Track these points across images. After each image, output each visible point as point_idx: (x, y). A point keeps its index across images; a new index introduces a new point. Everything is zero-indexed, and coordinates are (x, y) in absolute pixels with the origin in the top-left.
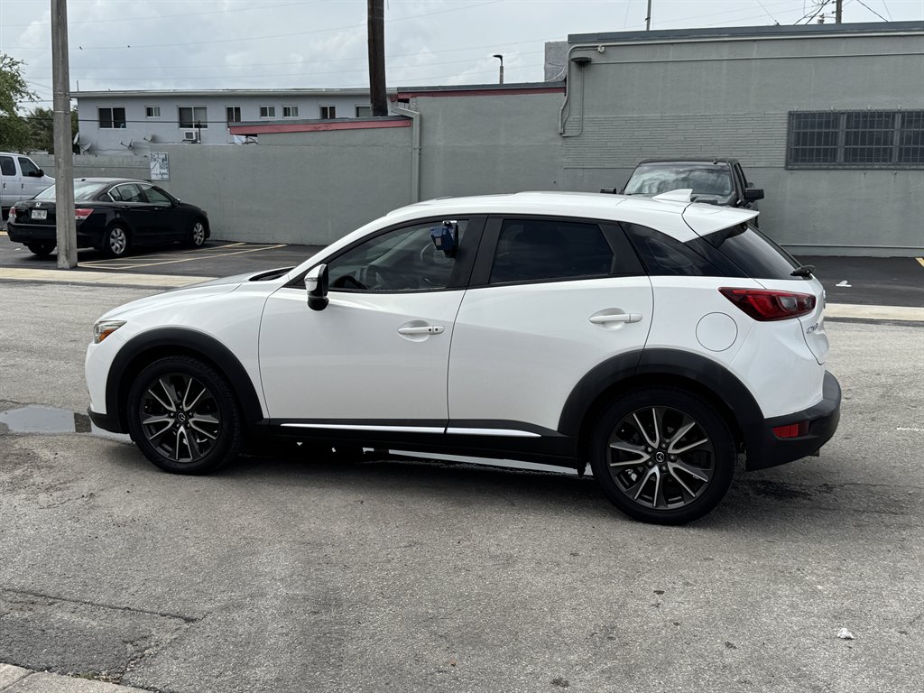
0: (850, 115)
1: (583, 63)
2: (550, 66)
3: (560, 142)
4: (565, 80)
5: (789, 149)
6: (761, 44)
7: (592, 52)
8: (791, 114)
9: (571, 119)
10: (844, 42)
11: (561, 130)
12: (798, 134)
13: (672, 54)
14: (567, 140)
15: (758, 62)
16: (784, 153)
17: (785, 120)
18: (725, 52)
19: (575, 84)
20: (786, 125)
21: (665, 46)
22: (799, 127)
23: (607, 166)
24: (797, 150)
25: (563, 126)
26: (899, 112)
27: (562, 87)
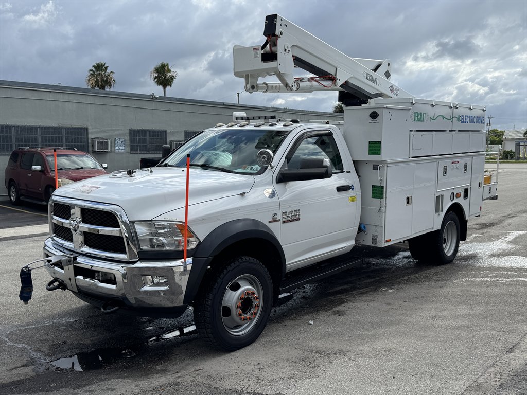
0: (17, 127)
26: (39, 127)
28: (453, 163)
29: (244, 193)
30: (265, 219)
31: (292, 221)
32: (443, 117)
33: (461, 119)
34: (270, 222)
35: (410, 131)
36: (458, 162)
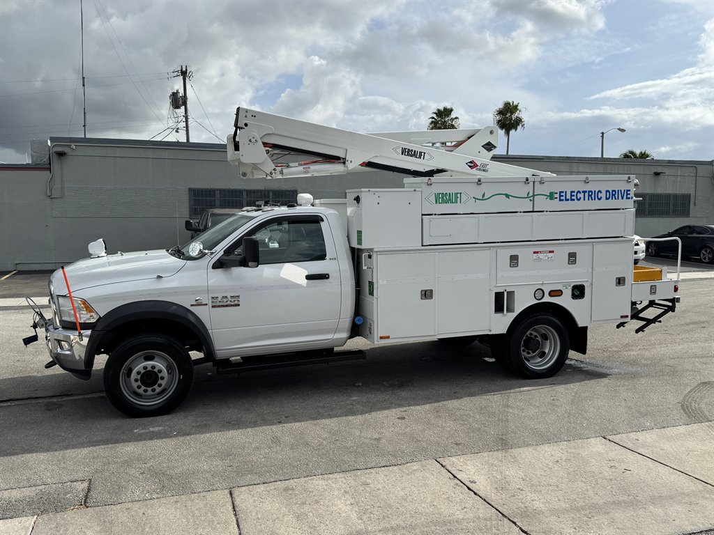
0: (221, 190)
1: (61, 155)
2: (34, 154)
3: (48, 201)
4: (50, 164)
5: (190, 208)
6: (170, 151)
7: (67, 148)
8: (190, 189)
9: (55, 187)
10: (214, 153)
11: (49, 194)
12: (195, 201)
13: (118, 152)
14: (53, 200)
15: (169, 161)
16: (188, 210)
17: (187, 192)
18: (150, 154)
19: (55, 166)
20: (188, 196)
21: (113, 148)
22: (195, 197)
23: (82, 216)
24: (195, 209)
25: (51, 191)
26: (245, 190)
27: (48, 168)
28: (535, 253)
29: (162, 277)
30: (186, 302)
31: (227, 306)
32: (507, 196)
33: (557, 196)
34: (192, 305)
35: (423, 215)
36: (552, 252)
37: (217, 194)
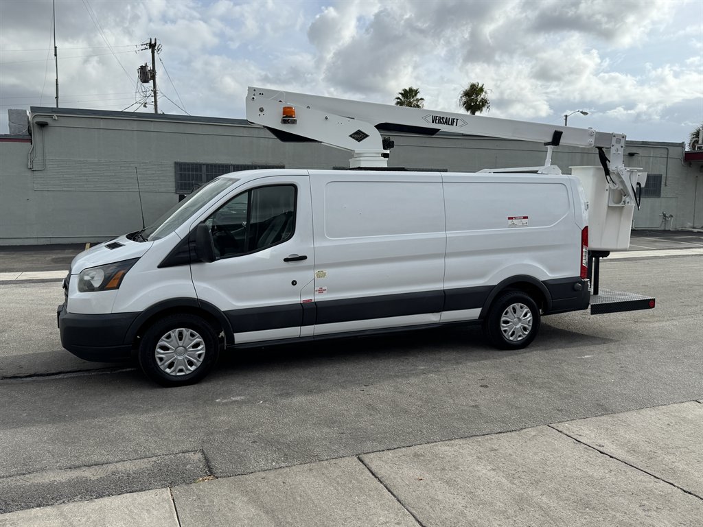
0: (207, 165)
1: (43, 125)
2: (13, 125)
3: (29, 174)
4: (30, 134)
5: (177, 183)
6: (157, 123)
7: (48, 119)
8: (175, 163)
9: (37, 159)
10: (200, 126)
11: (30, 166)
12: (181, 174)
13: (102, 124)
14: (35, 172)
15: (155, 134)
16: (174, 184)
17: (173, 166)
18: (135, 126)
19: (37, 136)
20: (173, 170)
21: (97, 120)
22: (181, 169)
23: (64, 189)
24: (181, 183)
25: (32, 163)
26: (231, 165)
27: (29, 138)
37: (204, 168)
